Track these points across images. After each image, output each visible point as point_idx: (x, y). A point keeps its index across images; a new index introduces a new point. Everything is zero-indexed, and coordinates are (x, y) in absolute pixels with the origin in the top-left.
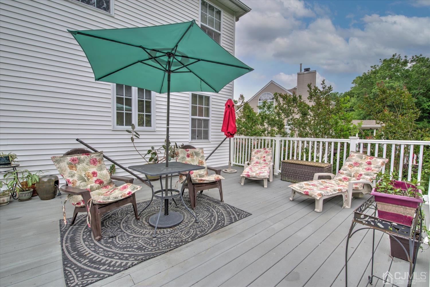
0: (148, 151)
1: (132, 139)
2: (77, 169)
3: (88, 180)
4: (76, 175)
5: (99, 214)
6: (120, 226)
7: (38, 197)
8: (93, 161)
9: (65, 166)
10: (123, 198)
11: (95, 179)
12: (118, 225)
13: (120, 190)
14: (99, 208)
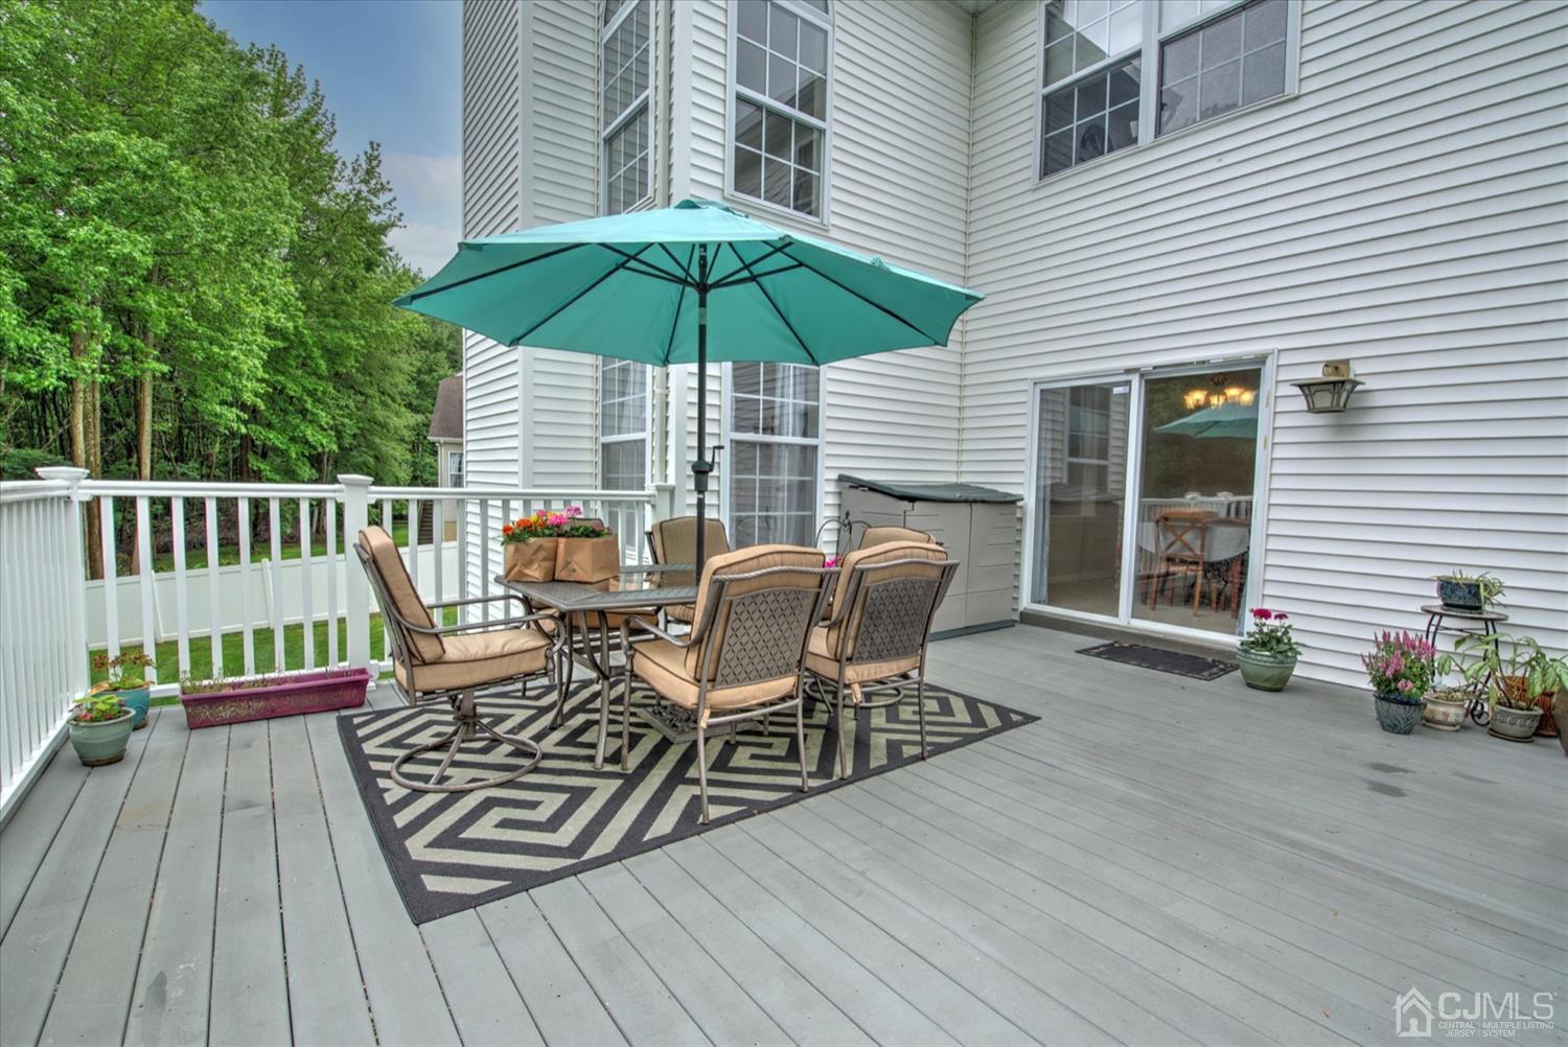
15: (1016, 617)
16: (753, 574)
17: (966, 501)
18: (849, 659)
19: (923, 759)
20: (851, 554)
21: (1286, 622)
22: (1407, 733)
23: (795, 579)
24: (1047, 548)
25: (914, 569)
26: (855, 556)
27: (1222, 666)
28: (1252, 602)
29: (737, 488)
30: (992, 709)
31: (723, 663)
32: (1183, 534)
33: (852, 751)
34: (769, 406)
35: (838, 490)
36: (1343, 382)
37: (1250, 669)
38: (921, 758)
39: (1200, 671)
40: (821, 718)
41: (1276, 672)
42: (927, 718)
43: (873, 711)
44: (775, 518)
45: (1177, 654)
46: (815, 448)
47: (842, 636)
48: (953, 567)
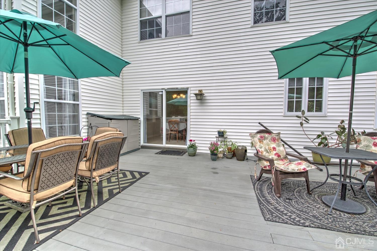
0: (317, 136)
1: (301, 124)
2: (264, 143)
3: (270, 153)
4: (263, 147)
5: (280, 178)
6: (294, 193)
7: (235, 158)
8: (274, 139)
9: (257, 141)
10: (298, 171)
11: (275, 152)
12: (292, 192)
13: (295, 164)
14: (280, 174)
15: (140, 147)
16: (52, 148)
17: (126, 119)
18: (94, 170)
19: (120, 193)
20: (93, 137)
21: (195, 142)
22: (216, 161)
23: (71, 148)
24: (146, 130)
25: (114, 140)
26: (94, 138)
27: (184, 152)
28: (188, 138)
29: (48, 117)
30: (137, 173)
31: (41, 182)
32: (174, 125)
33: (97, 196)
34: (60, 91)
35: (87, 117)
36: (202, 94)
37: (189, 152)
38: (119, 192)
39: (180, 154)
40: (85, 188)
41: (194, 152)
42: (120, 180)
43: (103, 181)
44: (65, 126)
45: (175, 151)
46: (78, 105)
47: (91, 163)
48: (126, 138)
